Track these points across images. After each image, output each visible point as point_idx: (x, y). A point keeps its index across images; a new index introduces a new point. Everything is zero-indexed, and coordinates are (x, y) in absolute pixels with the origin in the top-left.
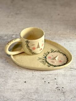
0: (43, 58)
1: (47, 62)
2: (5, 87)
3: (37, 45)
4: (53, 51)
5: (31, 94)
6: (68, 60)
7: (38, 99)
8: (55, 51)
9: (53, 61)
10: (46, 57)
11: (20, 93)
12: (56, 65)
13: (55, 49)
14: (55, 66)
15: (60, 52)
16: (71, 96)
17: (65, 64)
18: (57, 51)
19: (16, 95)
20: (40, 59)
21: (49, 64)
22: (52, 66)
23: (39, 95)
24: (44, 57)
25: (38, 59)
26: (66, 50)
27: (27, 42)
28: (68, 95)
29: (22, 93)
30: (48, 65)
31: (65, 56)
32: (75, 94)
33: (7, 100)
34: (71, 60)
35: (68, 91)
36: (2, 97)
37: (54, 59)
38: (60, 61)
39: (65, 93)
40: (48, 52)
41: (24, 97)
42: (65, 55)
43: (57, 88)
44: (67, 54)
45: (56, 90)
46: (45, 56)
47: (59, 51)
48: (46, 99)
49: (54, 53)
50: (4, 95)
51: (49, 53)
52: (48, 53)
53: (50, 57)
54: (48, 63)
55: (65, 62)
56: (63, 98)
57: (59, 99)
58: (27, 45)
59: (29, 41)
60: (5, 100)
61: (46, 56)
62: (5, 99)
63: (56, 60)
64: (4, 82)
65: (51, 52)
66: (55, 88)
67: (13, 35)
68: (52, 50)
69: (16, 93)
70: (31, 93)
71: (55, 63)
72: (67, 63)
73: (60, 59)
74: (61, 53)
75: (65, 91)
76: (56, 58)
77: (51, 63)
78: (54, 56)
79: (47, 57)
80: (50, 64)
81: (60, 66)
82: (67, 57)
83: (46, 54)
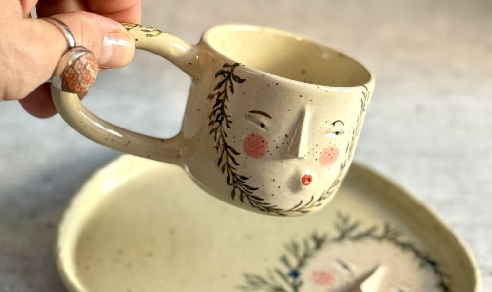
0: (280, 282)
3: (285, 127)
4: (355, 233)
10: (295, 274)
13: (365, 219)
18: (380, 232)
20: (254, 282)
24: (285, 270)
25: (243, 281)
27: (228, 74)
40: (315, 237)
42: (433, 264)
46: (294, 262)
47: (390, 235)
49: (359, 245)
51: (319, 242)
52: (312, 244)
53: (322, 277)
61: (301, 264)
68: (345, 220)
78: (358, 270)
79: (306, 274)
82: (447, 281)
83: (301, 252)
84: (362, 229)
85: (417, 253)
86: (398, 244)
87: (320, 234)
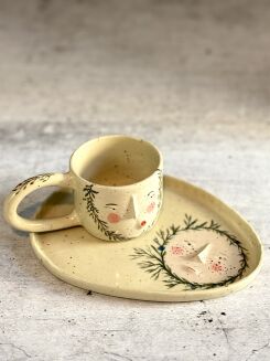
0: (154, 252)
1: (164, 268)
2: (19, 311)
4: (194, 226)
5: (109, 335)
6: (246, 265)
7: (136, 353)
8: (202, 226)
9: (191, 264)
10: (162, 248)
11: (70, 332)
12: (200, 283)
13: (201, 218)
14: (194, 286)
15: (220, 229)
16: (253, 345)
17: (232, 280)
18: (208, 225)
19: (57, 338)
20: (140, 253)
21: (173, 276)
22: (182, 286)
23: (137, 339)
24: (157, 246)
25: (133, 252)
26: (241, 223)
27: (89, 190)
28: (243, 340)
29: (76, 333)
30: (168, 278)
31: (235, 248)
32: (266, 338)
33: (25, 359)
34: (257, 264)
35: (243, 325)
36: (7, 348)
37: (194, 256)
38: (217, 267)
39: (232, 333)
40: (173, 228)
41: (86, 345)
42: (238, 242)
43: (204, 313)
44: (244, 238)
45: (201, 322)
46: (161, 242)
47: (214, 227)
48: (162, 355)
49: (197, 232)
50: (14, 338)
51: (175, 231)
52: (171, 232)
53: (177, 250)
54: (169, 273)
55: (235, 273)
56: (223, 351)
57: (211, 354)
58: (90, 202)
59: (96, 187)
60: (19, 357)
61: (165, 243)
62: (19, 355)
63: (199, 260)
64: (13, 294)
65: (185, 226)
66: (197, 313)
67: (46, 124)
68: (190, 219)
69: (57, 331)
70: (109, 331)
71: (197, 272)
72: (240, 275)
73: (216, 259)
74: (221, 232)
75: (232, 325)
76: (203, 256)
77: (182, 275)
78: (196, 246)
79: (168, 248)
80: (178, 279)
81: (213, 286)
82: (245, 252)
83: (165, 237)
84: (198, 223)
85: (229, 236)
86: (218, 231)
87: (176, 227)
